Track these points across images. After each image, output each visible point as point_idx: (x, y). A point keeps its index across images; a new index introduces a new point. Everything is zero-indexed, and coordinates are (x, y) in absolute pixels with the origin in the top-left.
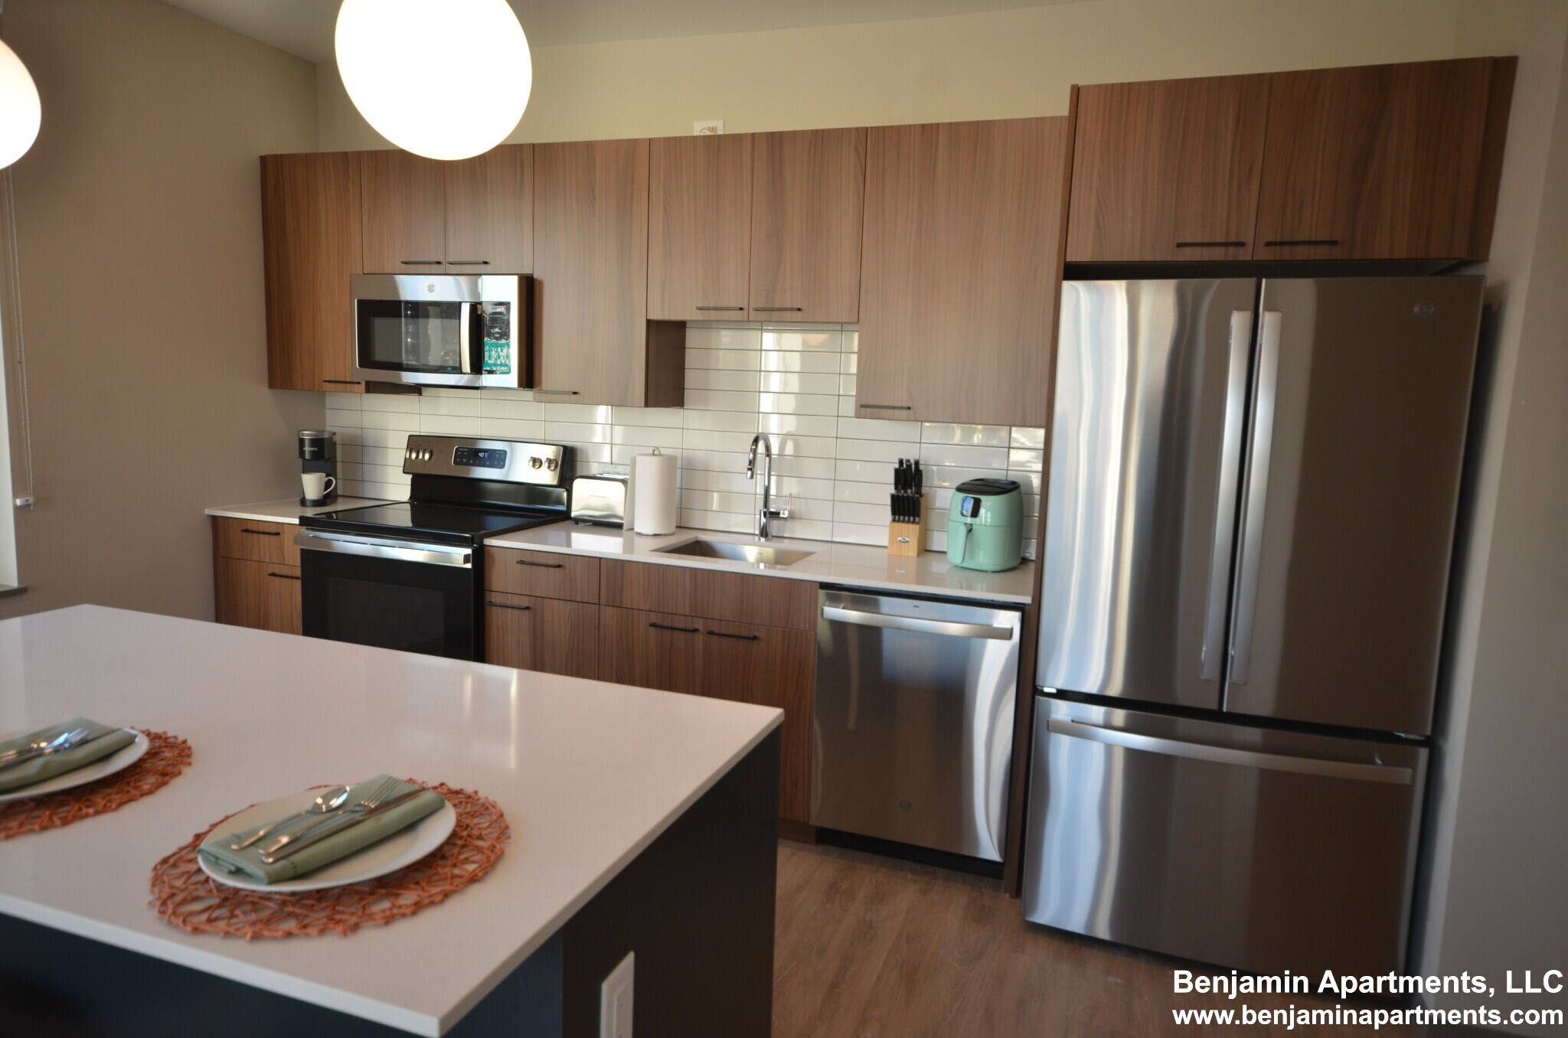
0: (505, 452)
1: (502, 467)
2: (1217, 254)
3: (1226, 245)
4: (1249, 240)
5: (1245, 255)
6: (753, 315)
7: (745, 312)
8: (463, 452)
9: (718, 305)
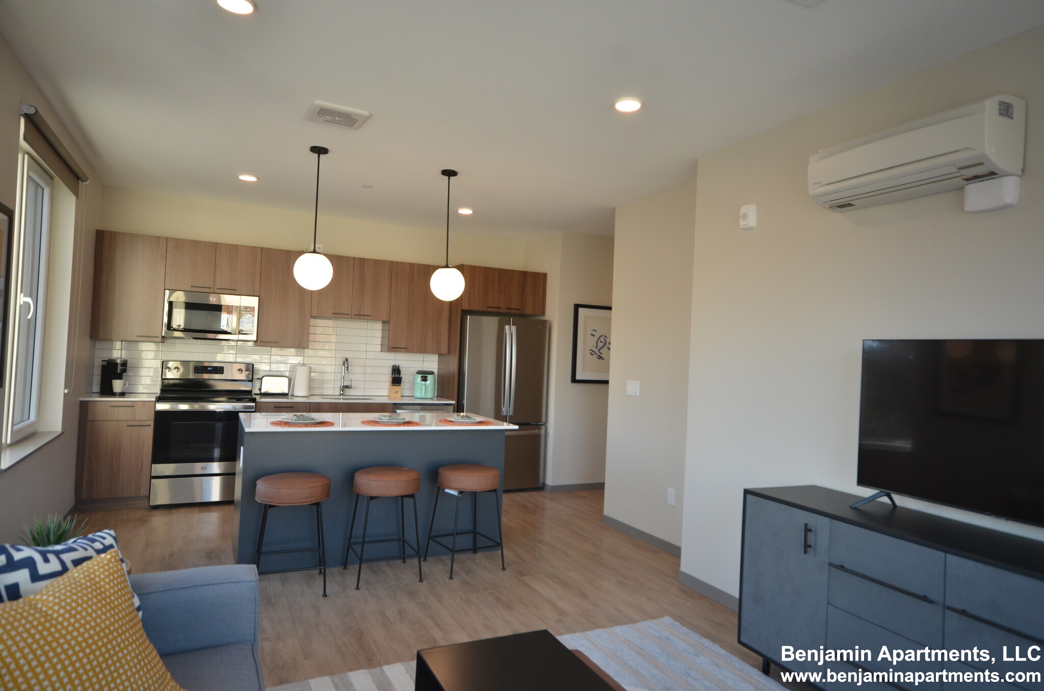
0: (223, 368)
1: (223, 373)
2: (496, 310)
3: (497, 308)
4: (502, 307)
5: (502, 311)
6: (353, 316)
7: (350, 316)
8: (198, 368)
9: (340, 313)
